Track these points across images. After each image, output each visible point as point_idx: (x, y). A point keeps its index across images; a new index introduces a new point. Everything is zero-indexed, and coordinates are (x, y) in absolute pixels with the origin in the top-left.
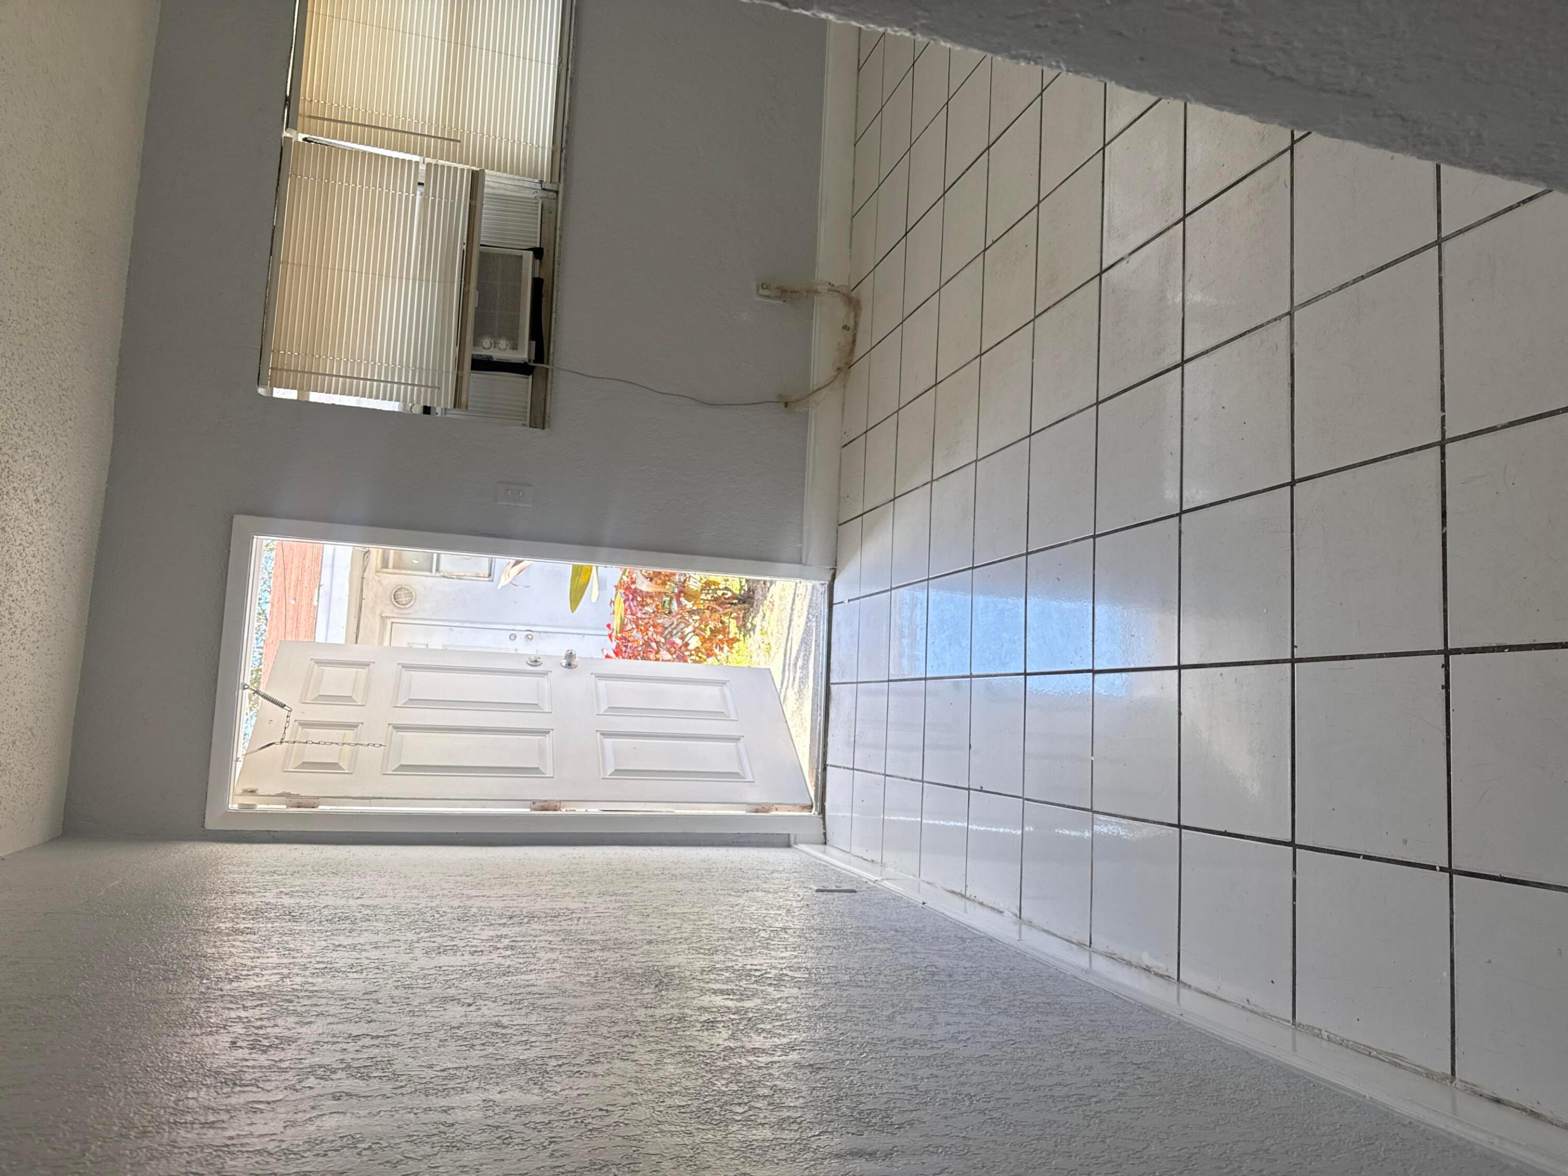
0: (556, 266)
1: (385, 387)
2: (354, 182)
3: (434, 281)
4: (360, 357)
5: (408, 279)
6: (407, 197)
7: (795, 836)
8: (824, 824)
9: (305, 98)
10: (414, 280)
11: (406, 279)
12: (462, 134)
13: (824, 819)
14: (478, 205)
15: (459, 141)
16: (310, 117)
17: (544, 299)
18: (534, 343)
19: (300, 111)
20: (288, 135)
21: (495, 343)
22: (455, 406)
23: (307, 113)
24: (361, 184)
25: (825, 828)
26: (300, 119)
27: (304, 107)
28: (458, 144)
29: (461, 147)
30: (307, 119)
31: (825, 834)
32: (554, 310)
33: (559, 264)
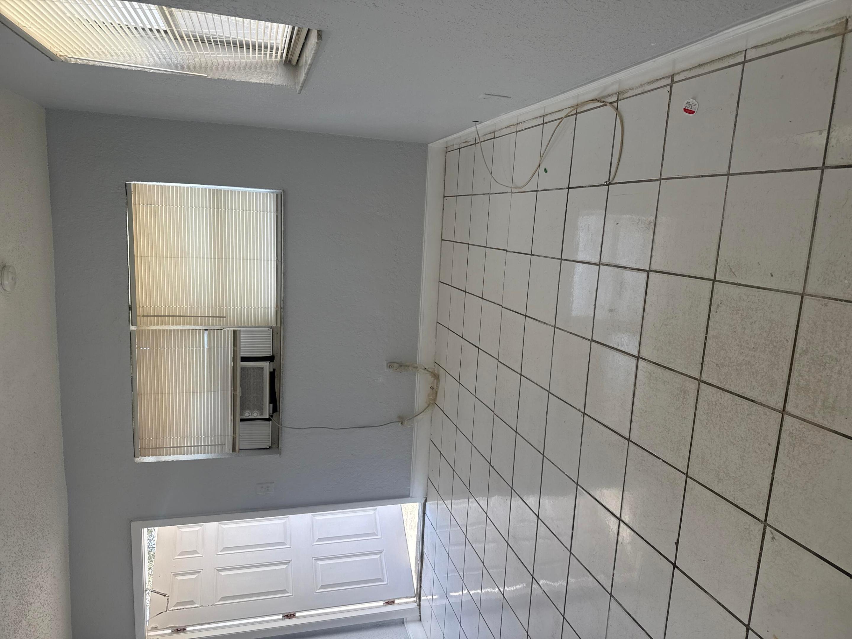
3: (218, 391)
4: (184, 434)
5: (204, 392)
6: (200, 350)
7: (406, 618)
9: (139, 307)
10: (207, 392)
12: (227, 313)
13: (420, 608)
17: (276, 379)
18: (272, 405)
19: (138, 314)
20: (133, 329)
21: (252, 413)
23: (142, 315)
24: (175, 347)
25: (420, 613)
26: (138, 318)
27: (140, 310)
28: (225, 318)
29: (227, 320)
30: (142, 318)
31: (420, 616)
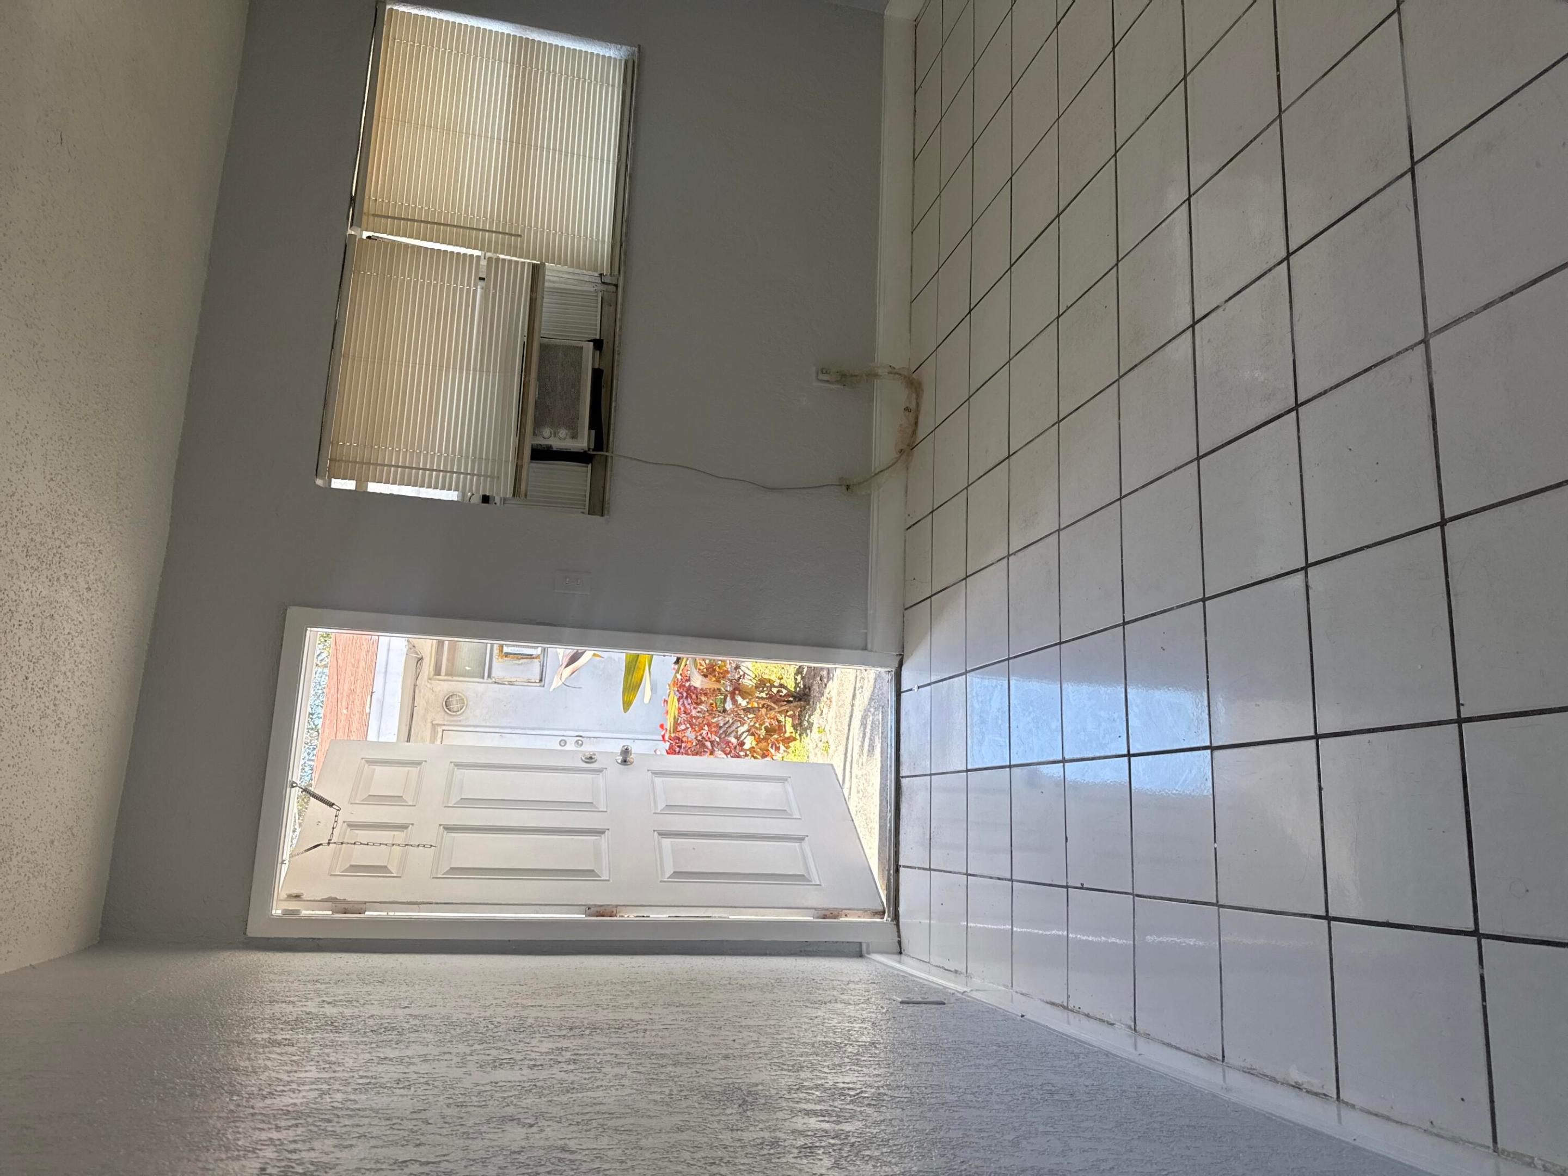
0: (616, 356)
1: (443, 478)
2: (416, 276)
3: (494, 372)
4: (419, 447)
5: (468, 370)
6: (468, 291)
7: (868, 945)
8: (899, 931)
9: (369, 198)
10: (475, 370)
11: (467, 370)
12: (523, 230)
13: (898, 925)
14: (539, 301)
15: (520, 236)
16: (374, 215)
17: (603, 390)
18: (593, 432)
19: (365, 210)
20: (353, 233)
21: (555, 433)
22: (514, 495)
23: (372, 212)
24: (423, 278)
25: (899, 936)
26: (365, 218)
27: (369, 206)
28: (519, 239)
29: (522, 243)
30: (371, 218)
31: (900, 943)
32: (613, 399)
33: (619, 354)
